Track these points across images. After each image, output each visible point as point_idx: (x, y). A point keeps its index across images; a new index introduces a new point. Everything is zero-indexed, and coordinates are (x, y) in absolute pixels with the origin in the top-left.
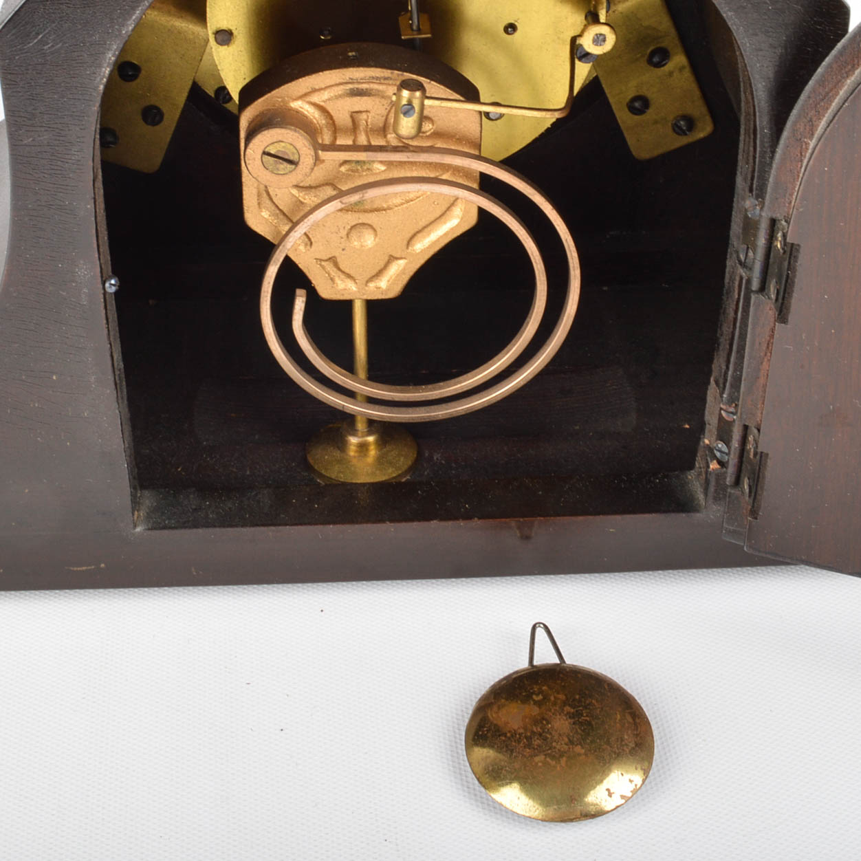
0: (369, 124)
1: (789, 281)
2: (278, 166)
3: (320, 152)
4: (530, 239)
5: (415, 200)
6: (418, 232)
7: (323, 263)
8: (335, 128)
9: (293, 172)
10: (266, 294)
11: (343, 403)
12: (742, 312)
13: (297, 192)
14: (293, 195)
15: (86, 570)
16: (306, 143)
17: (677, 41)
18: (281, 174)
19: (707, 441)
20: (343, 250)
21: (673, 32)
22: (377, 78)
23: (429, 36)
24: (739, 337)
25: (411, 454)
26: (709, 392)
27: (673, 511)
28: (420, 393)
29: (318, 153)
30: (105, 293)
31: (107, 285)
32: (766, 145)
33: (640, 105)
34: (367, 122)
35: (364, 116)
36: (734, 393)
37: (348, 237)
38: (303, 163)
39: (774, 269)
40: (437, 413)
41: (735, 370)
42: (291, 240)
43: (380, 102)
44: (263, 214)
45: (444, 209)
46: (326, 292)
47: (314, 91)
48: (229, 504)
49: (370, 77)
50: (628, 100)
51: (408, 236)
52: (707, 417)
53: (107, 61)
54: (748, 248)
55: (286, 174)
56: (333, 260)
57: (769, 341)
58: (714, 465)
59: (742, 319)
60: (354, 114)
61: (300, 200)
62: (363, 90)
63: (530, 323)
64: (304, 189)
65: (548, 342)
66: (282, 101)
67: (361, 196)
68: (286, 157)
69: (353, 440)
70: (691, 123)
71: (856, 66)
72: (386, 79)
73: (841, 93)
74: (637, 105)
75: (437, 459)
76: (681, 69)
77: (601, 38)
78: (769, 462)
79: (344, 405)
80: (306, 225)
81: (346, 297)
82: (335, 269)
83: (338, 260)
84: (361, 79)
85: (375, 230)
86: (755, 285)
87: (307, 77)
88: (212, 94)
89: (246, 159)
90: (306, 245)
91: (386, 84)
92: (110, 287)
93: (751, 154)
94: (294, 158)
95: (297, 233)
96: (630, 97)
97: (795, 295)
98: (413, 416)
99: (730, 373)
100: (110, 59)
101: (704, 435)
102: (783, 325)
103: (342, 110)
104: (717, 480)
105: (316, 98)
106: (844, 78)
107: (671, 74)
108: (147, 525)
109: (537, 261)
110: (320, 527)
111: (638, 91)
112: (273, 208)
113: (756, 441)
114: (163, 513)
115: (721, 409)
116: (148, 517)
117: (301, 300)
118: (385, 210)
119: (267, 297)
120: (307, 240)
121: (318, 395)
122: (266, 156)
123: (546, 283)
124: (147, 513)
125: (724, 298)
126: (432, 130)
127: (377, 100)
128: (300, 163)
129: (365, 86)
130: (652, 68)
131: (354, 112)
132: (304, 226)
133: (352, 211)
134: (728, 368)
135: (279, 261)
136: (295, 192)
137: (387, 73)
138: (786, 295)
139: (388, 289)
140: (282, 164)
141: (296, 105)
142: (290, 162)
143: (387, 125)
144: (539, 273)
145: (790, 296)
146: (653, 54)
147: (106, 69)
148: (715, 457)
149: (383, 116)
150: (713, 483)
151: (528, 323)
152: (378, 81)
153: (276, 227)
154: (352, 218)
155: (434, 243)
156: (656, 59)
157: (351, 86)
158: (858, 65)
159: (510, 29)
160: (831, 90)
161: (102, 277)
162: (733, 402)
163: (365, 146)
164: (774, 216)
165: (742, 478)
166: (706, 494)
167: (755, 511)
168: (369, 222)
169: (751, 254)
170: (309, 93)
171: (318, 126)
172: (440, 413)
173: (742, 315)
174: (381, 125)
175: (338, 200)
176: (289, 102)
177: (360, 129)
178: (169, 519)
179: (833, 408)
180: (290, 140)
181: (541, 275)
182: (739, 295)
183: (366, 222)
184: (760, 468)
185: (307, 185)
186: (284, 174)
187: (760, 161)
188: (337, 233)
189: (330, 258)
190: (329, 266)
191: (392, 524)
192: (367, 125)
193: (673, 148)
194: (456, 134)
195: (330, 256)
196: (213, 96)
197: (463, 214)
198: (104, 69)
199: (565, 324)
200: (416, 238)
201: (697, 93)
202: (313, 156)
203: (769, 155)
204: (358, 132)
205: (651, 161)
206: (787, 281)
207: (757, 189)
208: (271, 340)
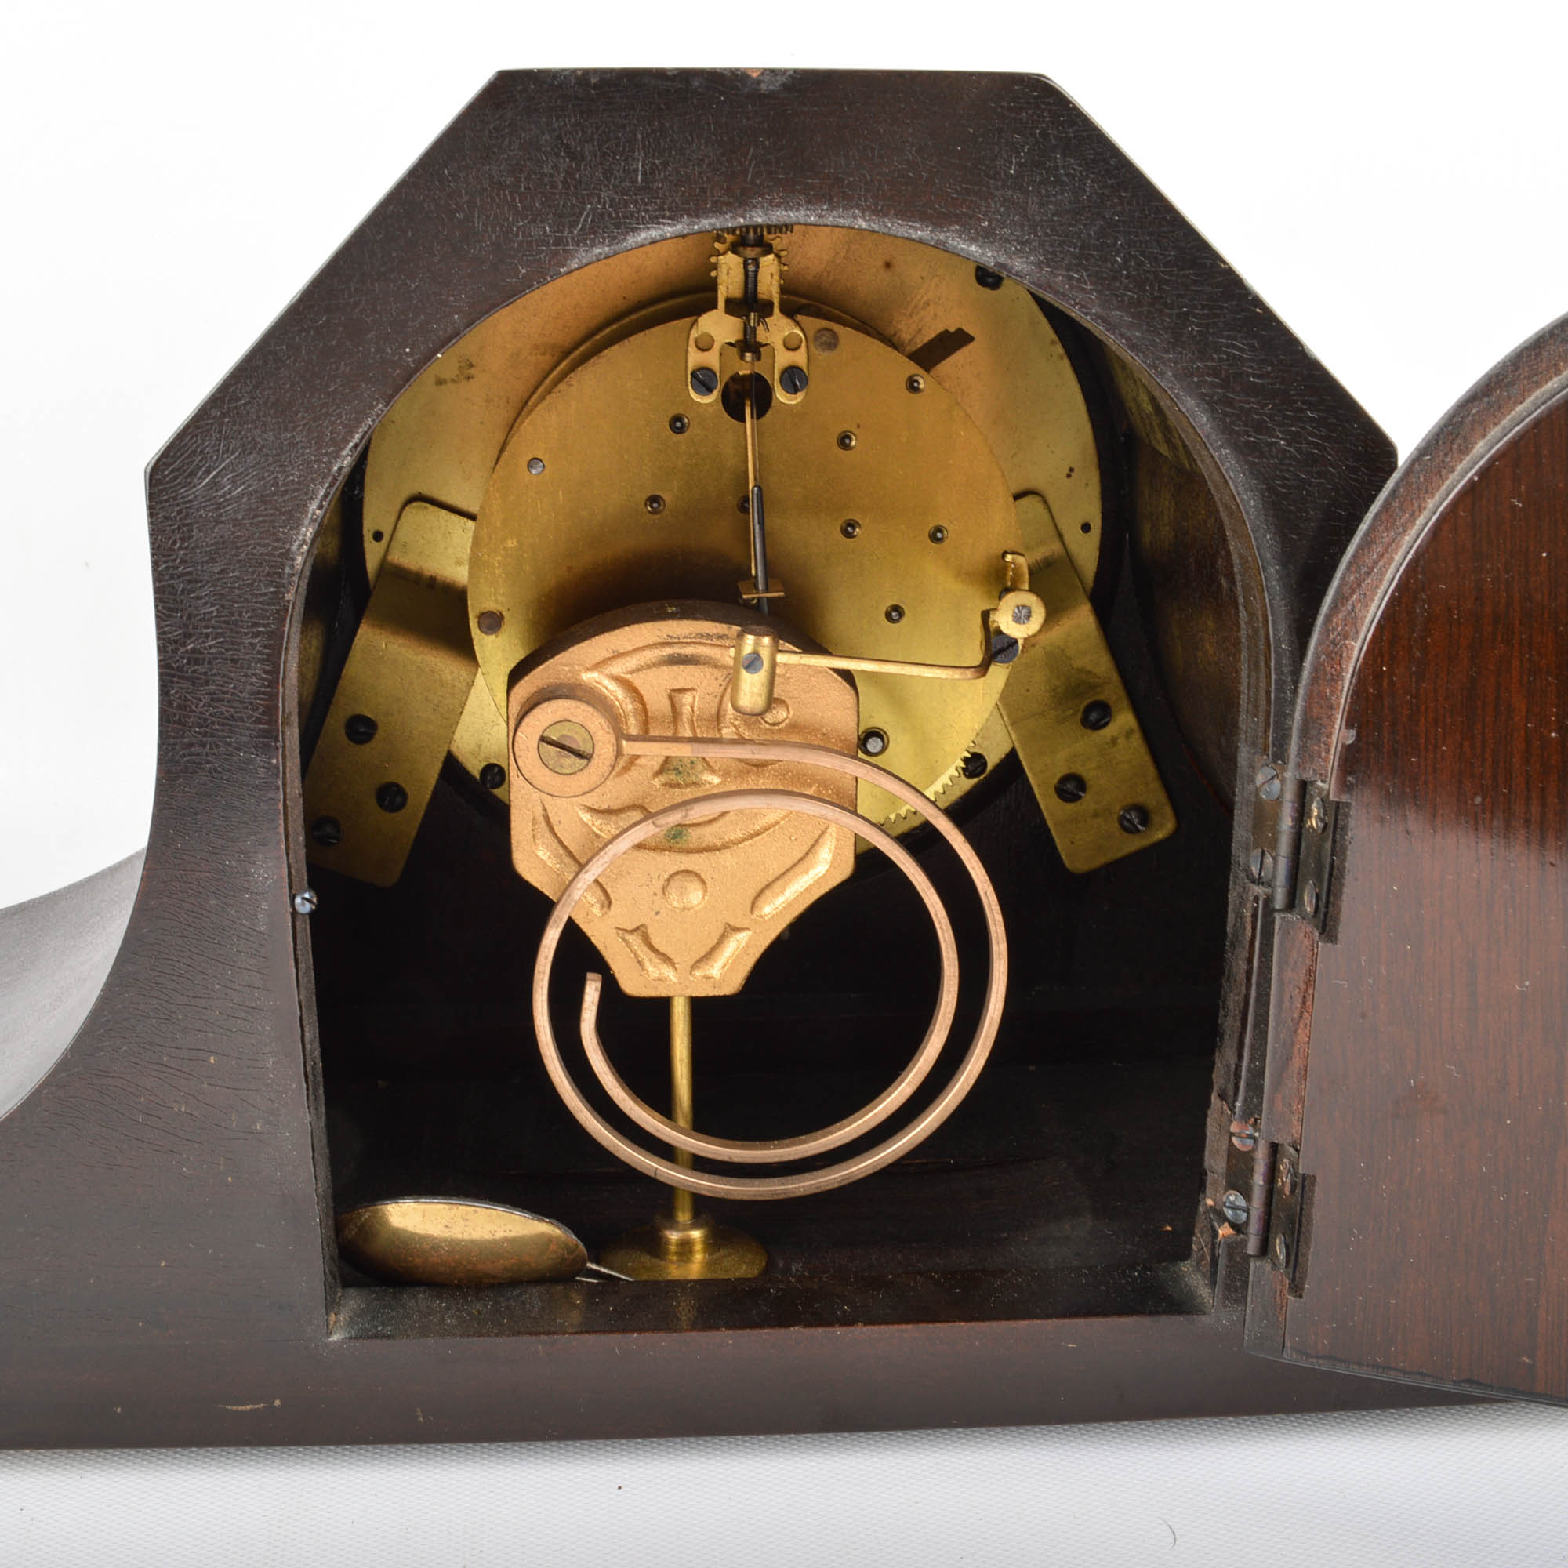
0: (695, 709)
1: (1335, 872)
2: (562, 761)
3: (624, 743)
4: (932, 890)
5: (762, 833)
6: (768, 886)
7: (628, 937)
8: (647, 716)
9: (584, 771)
10: (541, 976)
11: (655, 1165)
12: (1260, 957)
13: (589, 817)
14: (585, 824)
15: (251, 1410)
16: (603, 723)
17: (1122, 694)
18: (567, 774)
19: (1210, 1202)
20: (657, 913)
21: (1115, 677)
22: (708, 636)
23: (782, 594)
24: (1257, 1000)
25: (758, 1262)
26: (1209, 1122)
27: (1165, 1312)
28: (771, 1149)
29: (621, 744)
30: (294, 913)
31: (298, 900)
32: (1286, 670)
33: (1071, 787)
34: (692, 708)
35: (687, 698)
36: (1252, 1098)
37: (664, 893)
38: (599, 755)
39: (1309, 864)
40: (796, 1186)
41: (1252, 1059)
42: (579, 886)
43: (712, 674)
44: (540, 854)
45: (805, 849)
46: (632, 984)
47: (619, 655)
48: (479, 1306)
49: (697, 634)
50: (1055, 781)
51: (752, 893)
52: (1208, 1162)
53: (310, 515)
54: (1263, 853)
55: (575, 773)
56: (641, 931)
57: (1306, 991)
58: (1225, 1231)
59: (1260, 968)
60: (673, 694)
61: (594, 832)
62: (686, 656)
63: (935, 1031)
64: (600, 815)
65: (961, 1068)
66: (570, 671)
67: (684, 814)
68: (574, 746)
69: (673, 1236)
70: (1145, 815)
71: (1417, 512)
72: (720, 637)
73: (1398, 557)
74: (1069, 786)
75: (797, 1270)
76: (1129, 734)
77: (1024, 612)
78: (1318, 1193)
79: (657, 1169)
80: (601, 861)
81: (662, 992)
82: (645, 949)
83: (650, 931)
84: (684, 637)
85: (703, 882)
86: (1279, 901)
87: (607, 635)
88: (477, 775)
89: (516, 749)
90: (602, 906)
91: (721, 646)
92: (303, 904)
93: (1262, 685)
94: (585, 748)
95: (587, 874)
96: (1059, 776)
97: (1346, 890)
98: (761, 1189)
99: (1245, 1064)
100: (314, 514)
101: (1204, 1192)
102: (1329, 945)
103: (656, 686)
104: (1230, 1256)
105: (617, 668)
106: (1400, 534)
107: (1114, 741)
108: (349, 1332)
109: (944, 928)
110: (618, 1337)
111: (1070, 768)
112: (555, 844)
113: (1294, 1165)
114: (375, 1318)
115: (1232, 1134)
116: (351, 1322)
117: (594, 987)
118: (719, 850)
119: (543, 980)
120: (603, 898)
121: (618, 1151)
122: (545, 744)
123: (957, 963)
124: (350, 1317)
125: (1228, 955)
126: (787, 721)
127: (708, 670)
128: (595, 756)
129: (689, 650)
130: (1089, 731)
131: (674, 690)
132: (599, 863)
133: (670, 851)
134: (1240, 1057)
135: (561, 920)
136: (586, 817)
137: (721, 628)
138: (1332, 899)
139: (723, 978)
140: (568, 757)
141: (588, 677)
142: (579, 755)
143: (722, 713)
144: (947, 948)
145: (1339, 896)
146: (1089, 709)
147: (307, 530)
148: (1225, 1219)
149: (716, 696)
150: (1222, 1261)
151: (932, 1032)
152: (709, 642)
153: (558, 875)
154: (671, 862)
155: (790, 905)
156: (1093, 717)
157: (668, 651)
158: (1420, 511)
159: (894, 614)
160: (1381, 556)
161: (290, 888)
162: (1251, 1115)
163: (689, 738)
164: (1305, 777)
165: (1271, 1240)
166: (1213, 1283)
167: (1296, 1286)
168: (696, 869)
169: (1268, 860)
170: (609, 659)
171: (621, 711)
172: (802, 1185)
173: (1260, 962)
174: (714, 711)
175: (650, 821)
176: (580, 671)
177: (681, 720)
178: (383, 1324)
179: (1415, 1083)
180: (580, 719)
181: (949, 950)
182: (1254, 928)
183: (690, 869)
184: (1301, 1209)
185: (605, 806)
186: (570, 774)
187: (1277, 698)
188: (648, 886)
189: (638, 928)
190: (635, 940)
191: (731, 1332)
192: (693, 710)
193: (1120, 855)
194: (822, 727)
195: (638, 924)
196: (478, 777)
197: (833, 857)
198: (304, 529)
199: (986, 1036)
200: (763, 897)
201: (1151, 771)
202: (613, 745)
203: (1290, 686)
204: (680, 723)
205: (1090, 876)
206: (1331, 874)
207: (1274, 745)
208: (548, 1054)
